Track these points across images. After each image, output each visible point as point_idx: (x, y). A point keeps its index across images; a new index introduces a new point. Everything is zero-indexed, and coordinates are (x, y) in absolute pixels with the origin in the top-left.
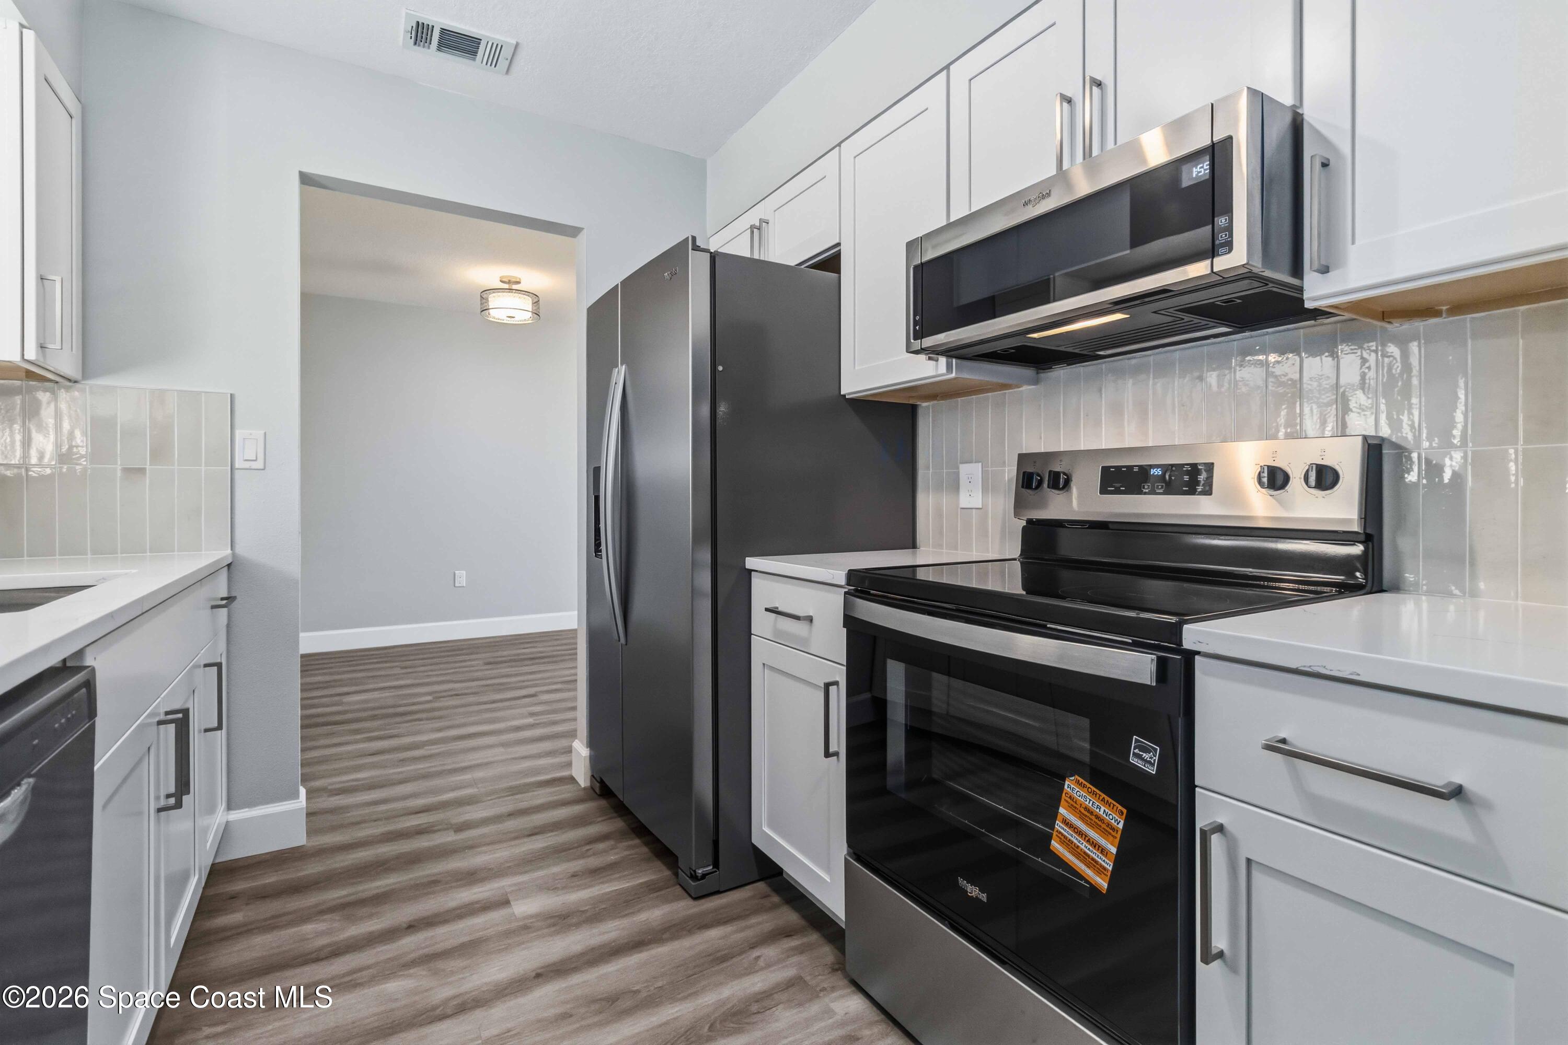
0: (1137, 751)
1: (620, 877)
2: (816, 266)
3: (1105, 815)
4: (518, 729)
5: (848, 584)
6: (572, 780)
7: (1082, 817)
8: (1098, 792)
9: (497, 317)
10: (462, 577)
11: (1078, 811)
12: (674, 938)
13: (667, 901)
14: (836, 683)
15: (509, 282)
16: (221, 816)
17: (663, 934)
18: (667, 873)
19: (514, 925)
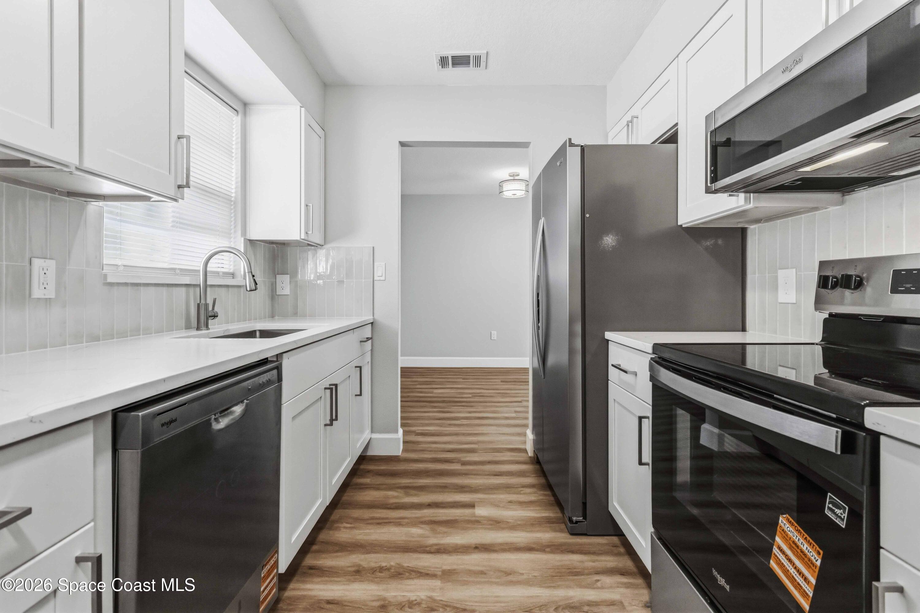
0: (830, 506)
1: (533, 510)
2: (666, 142)
3: (807, 551)
4: (507, 418)
5: (653, 353)
6: (525, 451)
7: (791, 548)
8: (802, 531)
9: (508, 195)
10: (494, 334)
11: (788, 542)
12: (552, 552)
13: (555, 531)
14: (647, 417)
15: (513, 176)
16: (367, 435)
17: (546, 548)
18: (560, 515)
19: (474, 519)
